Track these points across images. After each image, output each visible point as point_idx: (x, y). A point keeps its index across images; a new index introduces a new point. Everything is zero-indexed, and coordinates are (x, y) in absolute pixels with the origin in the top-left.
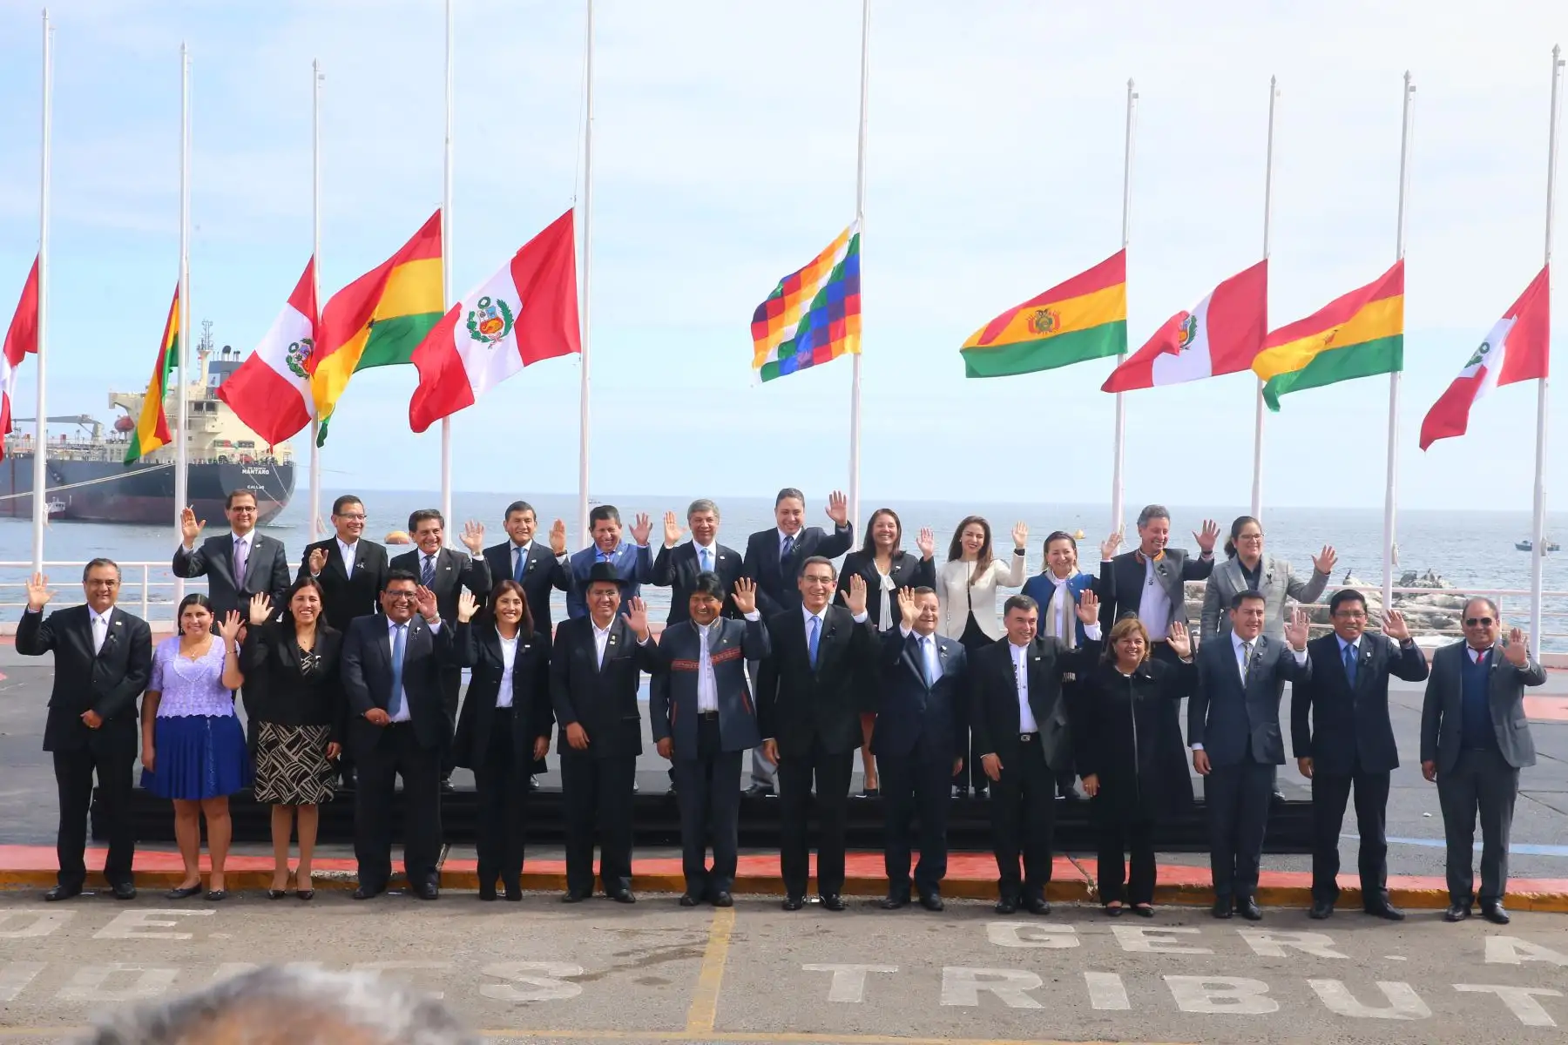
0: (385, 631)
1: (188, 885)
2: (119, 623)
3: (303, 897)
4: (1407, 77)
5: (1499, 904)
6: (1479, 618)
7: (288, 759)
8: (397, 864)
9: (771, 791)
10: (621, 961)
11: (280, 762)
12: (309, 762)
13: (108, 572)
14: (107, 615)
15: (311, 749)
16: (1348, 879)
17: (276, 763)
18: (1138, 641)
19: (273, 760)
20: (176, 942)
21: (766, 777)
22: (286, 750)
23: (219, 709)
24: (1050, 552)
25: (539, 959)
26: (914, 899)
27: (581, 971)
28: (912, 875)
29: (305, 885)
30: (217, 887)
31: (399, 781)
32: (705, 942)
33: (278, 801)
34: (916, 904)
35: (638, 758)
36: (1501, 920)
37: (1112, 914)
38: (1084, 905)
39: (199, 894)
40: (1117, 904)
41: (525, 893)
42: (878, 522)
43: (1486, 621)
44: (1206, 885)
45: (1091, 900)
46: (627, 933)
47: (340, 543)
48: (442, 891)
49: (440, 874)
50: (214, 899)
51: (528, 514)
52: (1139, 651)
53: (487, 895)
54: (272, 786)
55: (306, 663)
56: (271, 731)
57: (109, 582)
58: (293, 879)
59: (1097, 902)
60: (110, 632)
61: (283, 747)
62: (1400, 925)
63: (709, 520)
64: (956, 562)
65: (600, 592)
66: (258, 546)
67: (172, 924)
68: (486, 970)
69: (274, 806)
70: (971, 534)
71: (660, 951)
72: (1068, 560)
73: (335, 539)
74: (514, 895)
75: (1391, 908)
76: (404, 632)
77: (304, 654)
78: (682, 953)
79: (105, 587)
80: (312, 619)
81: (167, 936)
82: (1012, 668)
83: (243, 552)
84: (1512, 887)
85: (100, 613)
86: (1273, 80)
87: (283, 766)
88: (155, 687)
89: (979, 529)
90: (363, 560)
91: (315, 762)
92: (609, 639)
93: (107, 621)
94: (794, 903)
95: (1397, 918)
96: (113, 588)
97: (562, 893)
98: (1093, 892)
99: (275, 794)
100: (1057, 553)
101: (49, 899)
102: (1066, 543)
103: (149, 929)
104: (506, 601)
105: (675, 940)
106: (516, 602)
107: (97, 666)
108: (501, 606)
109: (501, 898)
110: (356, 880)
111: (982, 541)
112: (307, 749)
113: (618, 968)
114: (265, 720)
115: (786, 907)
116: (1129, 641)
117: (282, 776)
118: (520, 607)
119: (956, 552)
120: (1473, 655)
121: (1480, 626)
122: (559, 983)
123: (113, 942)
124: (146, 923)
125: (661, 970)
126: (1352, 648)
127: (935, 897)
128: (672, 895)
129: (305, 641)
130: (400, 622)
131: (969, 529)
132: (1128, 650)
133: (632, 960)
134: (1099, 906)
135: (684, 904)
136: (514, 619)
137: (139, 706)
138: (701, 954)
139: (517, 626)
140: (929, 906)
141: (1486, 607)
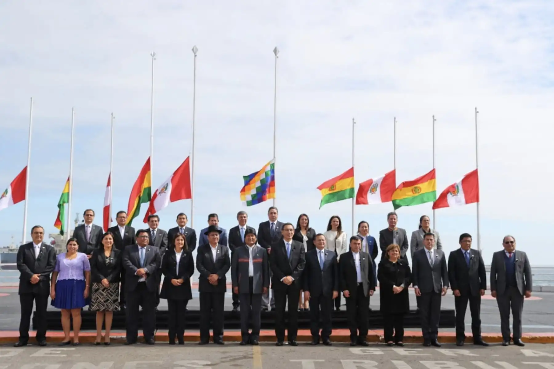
0: (137, 250)
1: (66, 341)
2: (44, 248)
3: (106, 344)
4: (433, 117)
5: (520, 340)
6: (509, 241)
7: (102, 295)
8: (140, 333)
9: (267, 309)
10: (224, 360)
11: (99, 296)
12: (109, 296)
13: (40, 230)
14: (40, 245)
15: (111, 291)
16: (469, 333)
17: (98, 297)
18: (396, 251)
19: (97, 296)
20: (61, 357)
21: (266, 305)
22: (102, 292)
23: (79, 277)
24: (361, 227)
25: (194, 359)
26: (321, 342)
27: (209, 363)
28: (320, 334)
29: (107, 340)
30: (76, 341)
31: (140, 308)
32: (252, 354)
33: (98, 310)
34: (321, 344)
35: (226, 293)
36: (522, 345)
37: (390, 345)
38: (379, 343)
39: (70, 343)
40: (391, 342)
41: (185, 342)
42: (302, 218)
43: (512, 242)
44: (420, 336)
45: (381, 342)
46: (224, 353)
47: (119, 227)
48: (156, 342)
49: (155, 336)
50: (75, 345)
51: (184, 216)
52: (397, 255)
53: (172, 343)
54: (97, 305)
55: (108, 261)
56: (96, 285)
57: (41, 233)
58: (103, 338)
59: (384, 342)
60: (41, 251)
61: (100, 291)
62: (487, 347)
63: (245, 217)
64: (330, 231)
65: (213, 235)
66: (94, 228)
67: (59, 352)
68: (175, 363)
69: (97, 312)
70: (334, 221)
71: (236, 357)
72: (366, 230)
73: (117, 226)
74: (181, 343)
75: (484, 342)
76: (144, 251)
77: (107, 258)
78: (245, 357)
79: (39, 234)
80: (110, 245)
81: (57, 355)
82: (353, 261)
83: (89, 230)
84: (525, 335)
85: (37, 244)
86: (395, 118)
87: (100, 297)
88: (56, 270)
89: (337, 220)
90: (127, 232)
91: (112, 296)
92: (217, 251)
93: (40, 246)
94: (280, 343)
95: (486, 345)
96: (42, 235)
97: (198, 342)
98: (382, 339)
99: (98, 307)
100: (363, 227)
101: (15, 346)
102: (366, 224)
103: (51, 354)
104: (178, 240)
105: (241, 354)
106: (182, 240)
107: (36, 263)
108: (176, 242)
109: (177, 344)
110: (126, 339)
111: (338, 223)
112: (109, 291)
113: (223, 362)
114: (95, 282)
115: (277, 345)
116: (394, 251)
117: (100, 301)
118: (183, 242)
119: (330, 228)
120: (508, 255)
121: (510, 244)
122: (202, 366)
123: (38, 357)
124: (50, 352)
125: (239, 362)
126: (467, 253)
127: (328, 341)
128: (236, 342)
129: (107, 254)
130: (143, 246)
131: (334, 220)
132: (394, 254)
133: (228, 359)
134: (384, 344)
135: (241, 344)
136: (181, 246)
137: (50, 276)
138: (252, 358)
139: (182, 248)
140: (326, 344)
141: (511, 238)
